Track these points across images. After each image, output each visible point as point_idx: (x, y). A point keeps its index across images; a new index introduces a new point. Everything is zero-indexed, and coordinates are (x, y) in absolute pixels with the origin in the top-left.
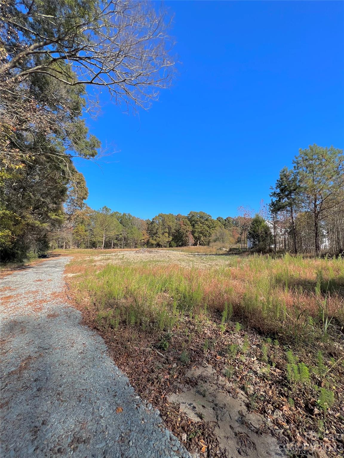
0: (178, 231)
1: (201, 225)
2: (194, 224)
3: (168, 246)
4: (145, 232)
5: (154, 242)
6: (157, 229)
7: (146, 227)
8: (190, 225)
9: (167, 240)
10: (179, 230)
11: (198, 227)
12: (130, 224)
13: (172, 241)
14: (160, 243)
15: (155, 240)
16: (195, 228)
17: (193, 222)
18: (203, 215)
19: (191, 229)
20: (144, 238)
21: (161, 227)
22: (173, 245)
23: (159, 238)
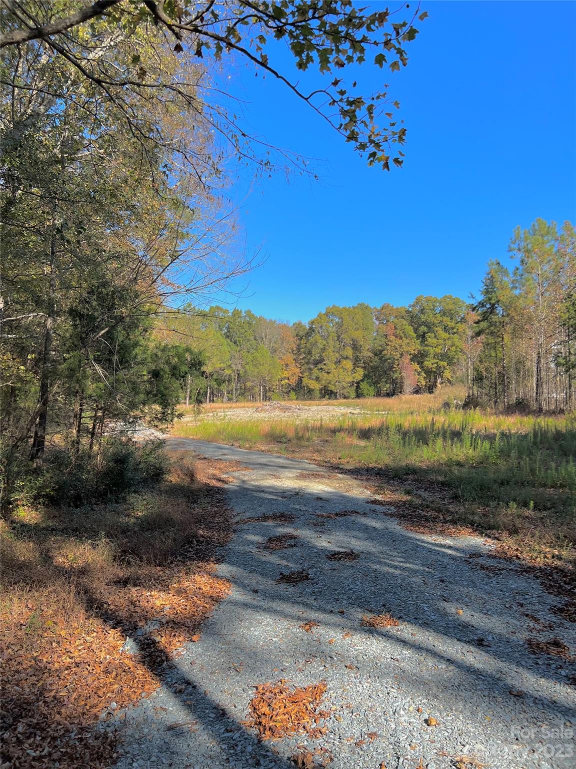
0: (378, 353)
1: (445, 335)
2: (424, 333)
3: (353, 395)
4: (290, 358)
5: (315, 386)
6: (323, 350)
7: (292, 343)
8: (415, 335)
9: (350, 379)
10: (381, 351)
11: (435, 341)
12: (252, 338)
13: (362, 381)
14: (332, 388)
15: (317, 379)
16: (426, 346)
17: (423, 329)
19: (415, 346)
20: (287, 375)
21: (331, 342)
22: (365, 392)
23: (328, 373)
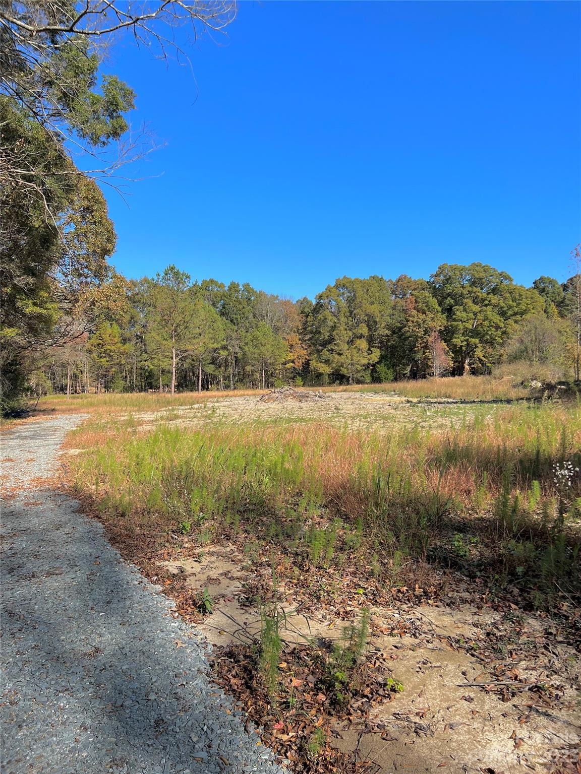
0: (397, 331)
1: (476, 308)
2: (451, 307)
3: (368, 379)
4: (295, 338)
5: (325, 369)
6: (334, 328)
7: (297, 321)
8: (440, 309)
9: (365, 361)
10: (400, 329)
11: (464, 314)
12: (251, 315)
13: (379, 363)
14: (344, 371)
15: (327, 362)
16: (455, 320)
17: (449, 301)
18: (482, 275)
19: (440, 321)
20: (292, 358)
21: (343, 319)
22: (383, 376)
23: (340, 354)
